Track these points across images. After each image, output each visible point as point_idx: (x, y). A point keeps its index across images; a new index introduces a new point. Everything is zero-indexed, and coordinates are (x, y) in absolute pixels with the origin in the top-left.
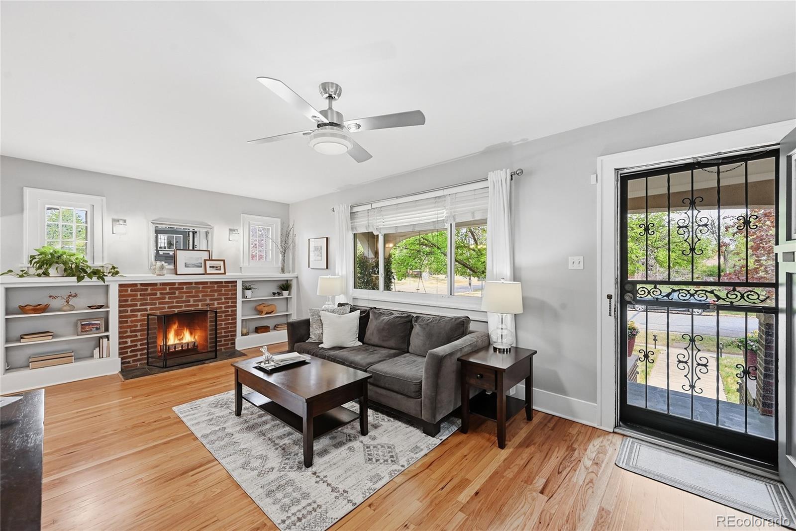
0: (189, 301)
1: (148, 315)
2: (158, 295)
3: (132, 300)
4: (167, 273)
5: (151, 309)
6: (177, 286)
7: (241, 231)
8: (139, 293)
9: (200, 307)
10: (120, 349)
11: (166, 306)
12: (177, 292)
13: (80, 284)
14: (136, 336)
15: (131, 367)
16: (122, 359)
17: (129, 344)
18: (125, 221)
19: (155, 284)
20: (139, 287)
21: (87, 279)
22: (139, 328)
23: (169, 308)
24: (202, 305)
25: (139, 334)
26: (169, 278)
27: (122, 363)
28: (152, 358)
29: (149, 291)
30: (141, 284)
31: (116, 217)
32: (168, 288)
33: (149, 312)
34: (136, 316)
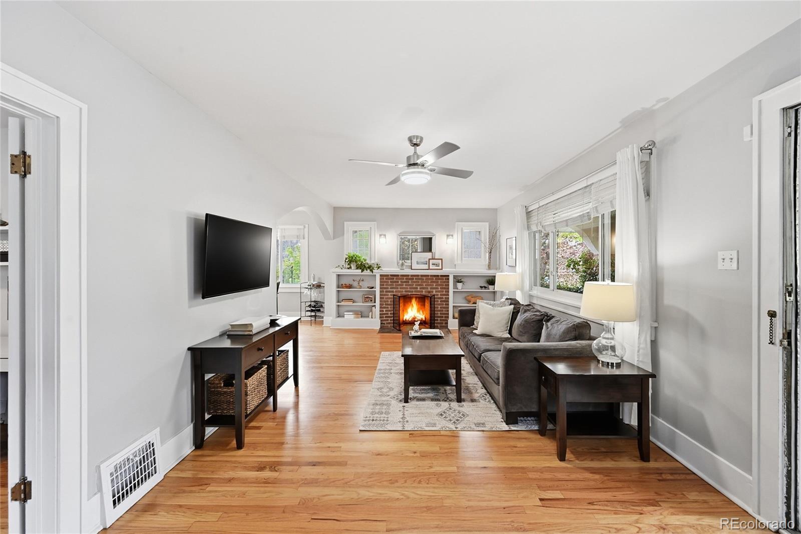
0: (417, 288)
1: (394, 295)
2: (400, 283)
3: (386, 285)
4: (406, 268)
5: (396, 292)
6: (410, 277)
7: (455, 236)
8: (389, 281)
9: (424, 293)
10: (380, 314)
11: (404, 290)
12: (410, 281)
13: (362, 274)
14: (388, 308)
15: (386, 326)
16: (381, 321)
17: (385, 312)
18: (385, 235)
19: (398, 275)
20: (390, 277)
21: (365, 271)
22: (389, 303)
23: (405, 291)
24: (425, 292)
25: (389, 306)
26: (407, 271)
27: (381, 323)
28: (396, 323)
29: (395, 280)
30: (391, 275)
31: (381, 233)
32: (405, 278)
33: (394, 293)
34: (388, 295)
